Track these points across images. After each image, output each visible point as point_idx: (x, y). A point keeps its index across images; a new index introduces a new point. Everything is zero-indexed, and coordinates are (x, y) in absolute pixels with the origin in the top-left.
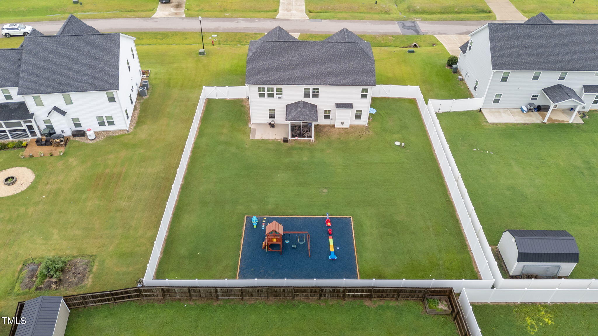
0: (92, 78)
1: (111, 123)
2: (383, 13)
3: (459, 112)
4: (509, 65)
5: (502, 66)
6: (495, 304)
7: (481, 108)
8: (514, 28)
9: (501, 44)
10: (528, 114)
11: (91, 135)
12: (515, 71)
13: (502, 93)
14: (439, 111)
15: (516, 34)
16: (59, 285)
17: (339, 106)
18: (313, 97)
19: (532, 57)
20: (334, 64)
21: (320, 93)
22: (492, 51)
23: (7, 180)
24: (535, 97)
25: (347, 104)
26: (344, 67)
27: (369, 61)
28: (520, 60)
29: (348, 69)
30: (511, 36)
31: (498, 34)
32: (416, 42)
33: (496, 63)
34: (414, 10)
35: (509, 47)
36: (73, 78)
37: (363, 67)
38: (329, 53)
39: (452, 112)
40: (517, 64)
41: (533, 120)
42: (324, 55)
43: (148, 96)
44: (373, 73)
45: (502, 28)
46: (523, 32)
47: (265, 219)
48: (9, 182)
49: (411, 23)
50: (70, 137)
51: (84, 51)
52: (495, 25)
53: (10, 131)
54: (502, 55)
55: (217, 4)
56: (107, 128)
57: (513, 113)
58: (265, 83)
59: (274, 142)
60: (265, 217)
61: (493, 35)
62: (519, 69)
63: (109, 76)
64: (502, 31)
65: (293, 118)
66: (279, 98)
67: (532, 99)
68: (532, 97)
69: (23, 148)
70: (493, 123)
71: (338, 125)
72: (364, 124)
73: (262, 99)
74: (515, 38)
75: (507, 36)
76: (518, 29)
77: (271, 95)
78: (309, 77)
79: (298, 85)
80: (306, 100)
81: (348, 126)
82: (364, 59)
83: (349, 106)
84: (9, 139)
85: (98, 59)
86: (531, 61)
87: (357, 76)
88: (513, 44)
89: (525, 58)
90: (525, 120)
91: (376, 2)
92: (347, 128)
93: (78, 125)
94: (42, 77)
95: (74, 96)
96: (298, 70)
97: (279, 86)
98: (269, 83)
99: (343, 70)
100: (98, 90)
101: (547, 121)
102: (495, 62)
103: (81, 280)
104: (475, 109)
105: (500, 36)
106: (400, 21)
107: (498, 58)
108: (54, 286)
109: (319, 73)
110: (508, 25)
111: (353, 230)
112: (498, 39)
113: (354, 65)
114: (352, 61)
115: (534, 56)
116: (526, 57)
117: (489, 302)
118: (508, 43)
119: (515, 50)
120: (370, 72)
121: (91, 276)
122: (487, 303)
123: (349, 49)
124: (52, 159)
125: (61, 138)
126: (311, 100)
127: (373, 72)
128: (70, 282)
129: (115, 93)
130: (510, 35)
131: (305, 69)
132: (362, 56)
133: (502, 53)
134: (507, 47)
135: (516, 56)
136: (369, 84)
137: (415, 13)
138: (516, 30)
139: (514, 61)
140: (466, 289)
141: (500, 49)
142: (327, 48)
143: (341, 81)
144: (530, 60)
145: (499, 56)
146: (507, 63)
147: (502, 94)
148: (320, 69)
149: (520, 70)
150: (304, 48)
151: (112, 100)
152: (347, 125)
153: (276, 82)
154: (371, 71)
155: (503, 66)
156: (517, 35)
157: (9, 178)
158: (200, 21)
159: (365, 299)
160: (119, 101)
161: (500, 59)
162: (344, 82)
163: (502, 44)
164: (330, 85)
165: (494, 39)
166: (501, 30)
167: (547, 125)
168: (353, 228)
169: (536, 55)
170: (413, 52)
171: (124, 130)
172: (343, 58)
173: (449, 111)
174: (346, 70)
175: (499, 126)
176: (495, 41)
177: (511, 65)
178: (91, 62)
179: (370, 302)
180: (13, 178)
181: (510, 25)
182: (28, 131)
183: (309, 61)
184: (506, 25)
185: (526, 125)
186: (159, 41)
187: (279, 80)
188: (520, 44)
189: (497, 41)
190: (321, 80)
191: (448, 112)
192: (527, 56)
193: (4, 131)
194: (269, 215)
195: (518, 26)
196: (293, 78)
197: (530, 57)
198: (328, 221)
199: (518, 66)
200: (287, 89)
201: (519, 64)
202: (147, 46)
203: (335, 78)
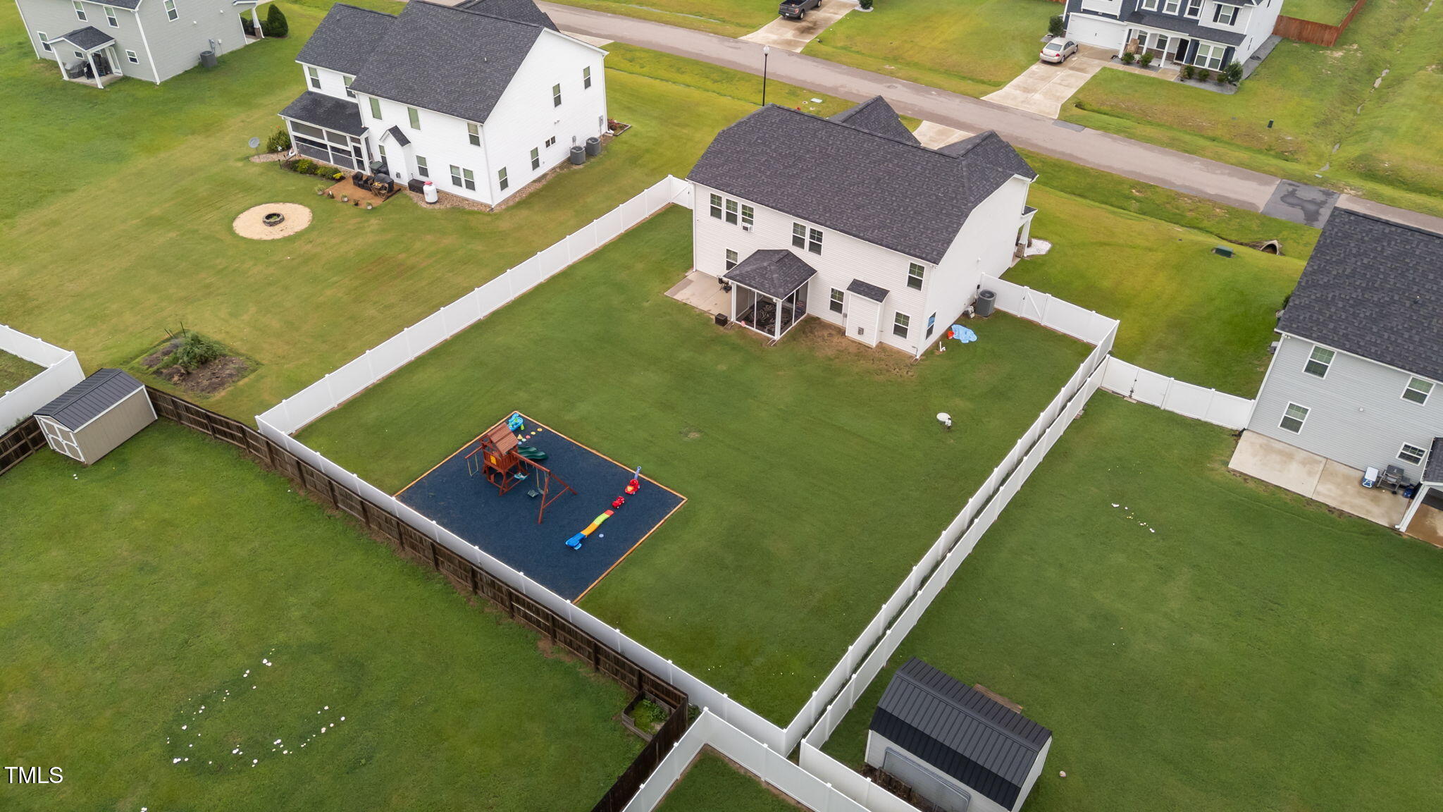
0: (459, 92)
1: (470, 185)
2: (1272, 153)
3: (1181, 416)
4: (1335, 331)
5: (1312, 327)
6: (774, 791)
7: (1244, 429)
8: (1408, 241)
9: (1340, 272)
10: (1375, 492)
11: (430, 194)
12: (1345, 352)
13: (1309, 406)
14: (1130, 397)
15: (1404, 258)
16: (184, 379)
17: (858, 287)
18: (810, 250)
19: (1418, 333)
20: (880, 191)
21: (824, 244)
22: (1305, 279)
23: (269, 217)
24: (1411, 454)
25: (876, 289)
26: (895, 204)
27: (958, 207)
28: (1375, 330)
29: (902, 209)
30: (1387, 258)
31: (1349, 243)
32: (1282, 241)
33: (1299, 316)
34: (1368, 168)
35: (1364, 285)
36: (434, 83)
37: (937, 215)
38: (885, 165)
39: (1164, 410)
40: (1362, 337)
41: (1368, 512)
42: (872, 166)
43: (581, 166)
44: (951, 236)
45: (1371, 230)
46: (1428, 260)
47: (540, 430)
48: (272, 220)
49: (1321, 193)
50: (405, 189)
51: (475, 45)
52: (1352, 218)
53: (333, 149)
54: (1329, 299)
55: (891, 43)
56: (462, 192)
57: (1326, 475)
58: (722, 188)
59: (702, 316)
60: (542, 427)
61: (1332, 241)
62: (1359, 350)
63: (485, 96)
64: (1366, 239)
65: (741, 275)
66: (745, 228)
67: (1402, 456)
68: (1401, 450)
69: (334, 182)
70: (1241, 473)
71: (851, 333)
72: (913, 352)
73: (715, 220)
74: (1396, 269)
75: (1372, 255)
76: (1417, 245)
77: (732, 218)
78: (812, 201)
79: (779, 210)
80: (796, 251)
81: (874, 344)
82: (952, 199)
83: (878, 294)
84: (330, 161)
85: (486, 62)
86: (1413, 342)
87: (912, 232)
88: (1378, 282)
89: (1395, 329)
90: (1343, 503)
91: (1271, 123)
92: (869, 348)
93: (424, 172)
94: (395, 71)
95: (424, 115)
96: (799, 182)
97: (749, 204)
98: (729, 189)
99: (890, 210)
100: (455, 114)
101: (1410, 527)
102: (1297, 311)
103: (214, 388)
104: (1230, 427)
105: (1351, 250)
106: (1290, 182)
107: (1312, 304)
108: (176, 378)
109: (836, 199)
110: (1393, 229)
111: (662, 521)
112: (1342, 255)
113: (919, 207)
114: (922, 197)
115: (1427, 332)
116: (1400, 327)
117: (763, 779)
118: (1366, 274)
119: (1376, 299)
120: (944, 231)
121: (232, 388)
122: (757, 780)
123: (933, 170)
124: (355, 210)
125: (386, 182)
126: (804, 254)
127: (949, 234)
128: (198, 383)
129: (480, 129)
130: (1385, 254)
131: (815, 184)
132: (950, 192)
133: (1330, 296)
134: (1358, 283)
135: (1372, 314)
136: (924, 256)
137: (1366, 176)
138: (1412, 247)
139: (1356, 324)
140: (709, 712)
141: (1331, 282)
142: (889, 153)
143: (870, 232)
144: (1410, 339)
145: (1317, 300)
146: (1331, 326)
147: (1310, 409)
148: (844, 192)
149: (1363, 356)
150: (841, 142)
151: (475, 140)
152: (871, 340)
153: (742, 191)
154: (947, 231)
155: (1314, 329)
156: (1407, 260)
157: (274, 215)
158: (766, 55)
159: (545, 636)
160: (485, 146)
161: (1317, 309)
162: (875, 233)
163: (1344, 271)
164: (841, 231)
165: (1328, 251)
166: (1364, 235)
167: (1404, 542)
168: (666, 517)
169: (1435, 331)
170: (1228, 254)
171: (486, 206)
172: (907, 184)
173: (1157, 404)
174: (895, 211)
175: (1251, 485)
176: (1328, 258)
177: (1341, 334)
178: (474, 65)
179: (551, 645)
180: (278, 215)
181: (1399, 230)
182: (354, 158)
183: (834, 170)
184: (1386, 227)
185: (1334, 516)
186: (709, 83)
187: (751, 189)
188: (1403, 287)
189: (1334, 259)
190: (831, 215)
191: (1153, 406)
192: (1406, 326)
193: (324, 146)
194: (552, 429)
195: (1426, 238)
196: (779, 194)
197: (1414, 331)
198: (632, 484)
199: (1362, 343)
200: (762, 214)
201: (1368, 338)
202: (681, 88)
203: (862, 221)
